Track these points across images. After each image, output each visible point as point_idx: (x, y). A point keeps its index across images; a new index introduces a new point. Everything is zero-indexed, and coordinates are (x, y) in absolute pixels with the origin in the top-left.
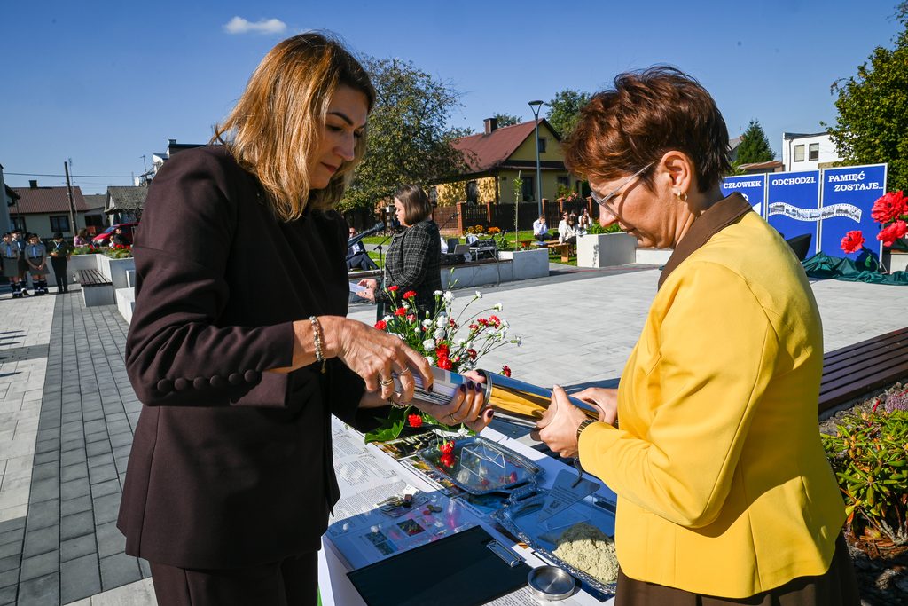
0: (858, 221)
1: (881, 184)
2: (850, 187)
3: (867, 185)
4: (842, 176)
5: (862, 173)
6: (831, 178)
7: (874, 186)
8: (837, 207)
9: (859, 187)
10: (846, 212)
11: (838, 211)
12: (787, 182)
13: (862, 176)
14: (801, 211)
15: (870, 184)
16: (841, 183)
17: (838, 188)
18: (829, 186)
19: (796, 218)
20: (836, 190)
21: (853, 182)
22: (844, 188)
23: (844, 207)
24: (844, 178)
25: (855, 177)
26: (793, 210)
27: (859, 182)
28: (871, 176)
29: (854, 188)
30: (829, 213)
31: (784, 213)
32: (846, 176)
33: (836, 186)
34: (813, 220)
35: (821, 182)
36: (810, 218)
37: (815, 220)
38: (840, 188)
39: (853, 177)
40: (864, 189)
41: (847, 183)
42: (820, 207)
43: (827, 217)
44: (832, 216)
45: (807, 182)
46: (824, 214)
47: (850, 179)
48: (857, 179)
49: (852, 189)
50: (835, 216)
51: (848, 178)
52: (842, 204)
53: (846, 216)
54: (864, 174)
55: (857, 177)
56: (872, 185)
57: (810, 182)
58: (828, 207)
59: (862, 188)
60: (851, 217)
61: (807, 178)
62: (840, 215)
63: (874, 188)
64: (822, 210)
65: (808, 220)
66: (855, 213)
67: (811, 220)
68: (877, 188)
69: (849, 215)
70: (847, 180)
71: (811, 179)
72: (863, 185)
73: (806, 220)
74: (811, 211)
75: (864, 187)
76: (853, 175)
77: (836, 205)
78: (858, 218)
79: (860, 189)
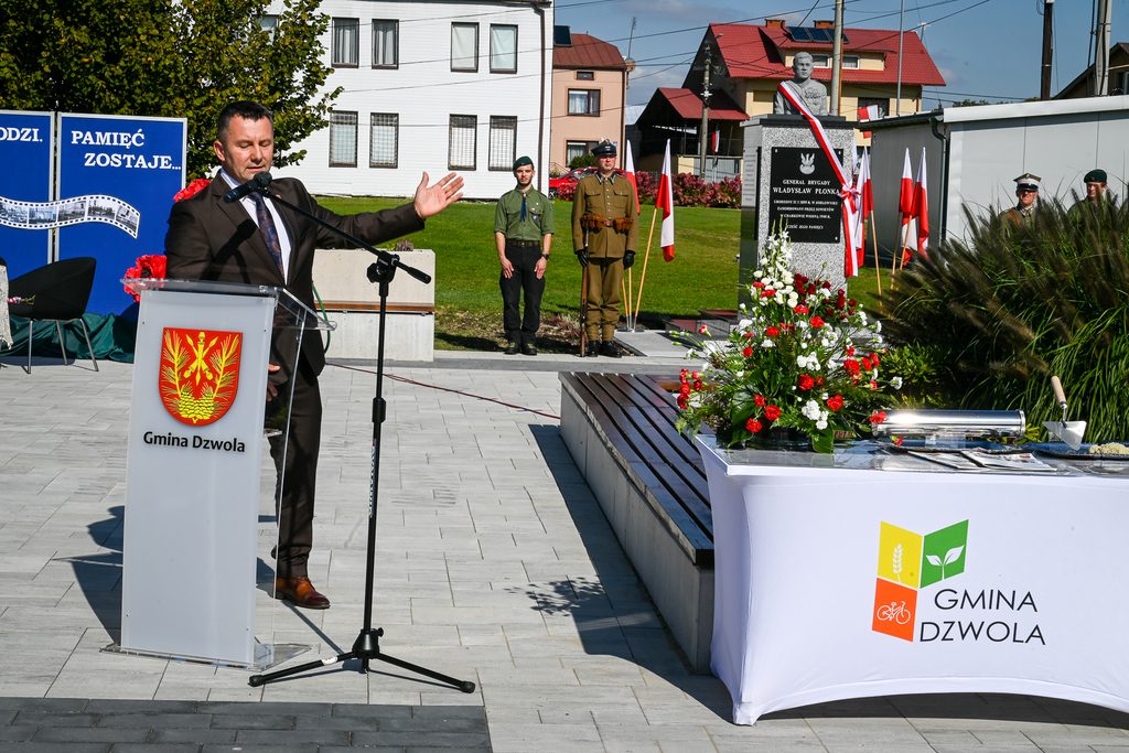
0: (134, 234)
1: (176, 161)
2: (114, 160)
3: (149, 159)
4: (99, 134)
5: (139, 134)
6: (76, 135)
7: (163, 162)
8: (90, 200)
9: (133, 162)
10: (109, 213)
11: (93, 211)
13: (138, 139)
14: (10, 205)
15: (156, 158)
16: (97, 149)
17: (91, 160)
18: (73, 154)
20: (87, 164)
21: (122, 150)
22: (103, 160)
23: (105, 202)
24: (104, 139)
25: (124, 139)
27: (134, 150)
28: (159, 140)
29: (125, 162)
30: (75, 214)
32: (108, 135)
33: (87, 155)
34: (39, 228)
35: (55, 142)
36: (31, 222)
37: (44, 227)
38: (95, 159)
39: (122, 139)
40: (144, 166)
41: (110, 150)
42: (54, 199)
43: (69, 223)
44: (80, 221)
45: (23, 139)
46: (63, 216)
47: (115, 143)
48: (129, 144)
49: (120, 164)
50: (86, 220)
51: (112, 141)
52: (100, 196)
53: (108, 222)
54: (142, 136)
55: (130, 139)
56: (159, 160)
57: (29, 140)
58: (71, 200)
59: (141, 165)
60: (118, 225)
61: (23, 130)
62: (97, 220)
63: (162, 167)
64: (59, 206)
65: (28, 227)
66: (127, 218)
67: (33, 228)
68: (169, 167)
69: (115, 221)
70: (108, 143)
71: (31, 134)
72: (141, 157)
73: (22, 227)
74: (34, 207)
75: (143, 162)
76: (122, 135)
77: (88, 197)
78: (133, 228)
79: (137, 166)
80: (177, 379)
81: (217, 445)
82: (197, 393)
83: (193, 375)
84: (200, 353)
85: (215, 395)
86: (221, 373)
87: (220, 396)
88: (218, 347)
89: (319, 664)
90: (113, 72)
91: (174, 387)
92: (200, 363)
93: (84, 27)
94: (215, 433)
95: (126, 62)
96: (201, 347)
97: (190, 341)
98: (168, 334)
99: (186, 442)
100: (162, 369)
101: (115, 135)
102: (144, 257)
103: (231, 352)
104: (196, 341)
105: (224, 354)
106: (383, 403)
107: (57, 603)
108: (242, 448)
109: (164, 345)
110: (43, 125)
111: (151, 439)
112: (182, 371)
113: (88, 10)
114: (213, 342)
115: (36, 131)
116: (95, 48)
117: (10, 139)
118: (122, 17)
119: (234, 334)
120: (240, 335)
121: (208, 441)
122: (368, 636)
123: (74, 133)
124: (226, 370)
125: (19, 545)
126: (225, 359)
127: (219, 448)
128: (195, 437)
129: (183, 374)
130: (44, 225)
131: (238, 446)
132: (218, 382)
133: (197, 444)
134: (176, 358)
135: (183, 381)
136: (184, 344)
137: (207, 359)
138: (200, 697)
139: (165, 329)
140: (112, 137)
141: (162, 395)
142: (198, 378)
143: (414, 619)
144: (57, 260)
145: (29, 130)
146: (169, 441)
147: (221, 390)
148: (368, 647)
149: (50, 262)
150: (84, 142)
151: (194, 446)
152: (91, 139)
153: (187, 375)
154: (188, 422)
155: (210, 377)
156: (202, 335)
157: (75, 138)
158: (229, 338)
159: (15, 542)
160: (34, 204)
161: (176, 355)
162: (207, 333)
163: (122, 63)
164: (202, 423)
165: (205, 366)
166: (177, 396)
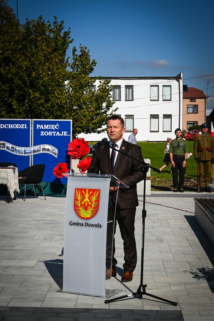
0: (56, 156)
1: (69, 133)
2: (50, 133)
3: (60, 133)
4: (45, 125)
5: (57, 125)
6: (38, 126)
7: (65, 133)
8: (42, 146)
9: (56, 134)
10: (48, 150)
11: (43, 149)
12: (7, 126)
13: (57, 127)
14: (18, 148)
15: (62, 132)
16: (44, 130)
17: (42, 133)
18: (37, 132)
19: (14, 153)
20: (41, 135)
21: (52, 130)
22: (46, 133)
23: (47, 147)
24: (46, 127)
25: (53, 127)
26: (12, 148)
27: (56, 130)
28: (64, 127)
29: (53, 134)
30: (38, 151)
31: (5, 149)
32: (48, 125)
33: (41, 132)
34: (27, 155)
35: (32, 128)
36: (24, 153)
37: (28, 155)
38: (44, 133)
39: (52, 127)
40: (59, 135)
41: (48, 130)
42: (31, 146)
43: (36, 154)
44: (39, 153)
45: (22, 128)
46: (34, 151)
47: (50, 128)
48: (54, 128)
49: (51, 134)
50: (41, 152)
51: (49, 127)
52: (46, 145)
53: (48, 153)
54: (58, 126)
55: (54, 127)
56: (64, 133)
57: (24, 128)
58: (37, 146)
59: (58, 135)
60: (51, 154)
61: (22, 125)
62: (45, 152)
63: (65, 135)
64: (33, 148)
65: (23, 155)
66: (54, 151)
67: (25, 155)
68: (67, 135)
69: (50, 152)
70: (48, 128)
71: (24, 126)
72: (58, 132)
73: (22, 155)
74: (25, 149)
75: (59, 134)
76: (52, 125)
77: (42, 145)
78: (56, 154)
79: (57, 135)
80: (80, 205)
81: (92, 225)
82: (86, 209)
83: (85, 203)
84: (87, 196)
85: (92, 209)
86: (94, 202)
87: (93, 210)
88: (92, 194)
89: (127, 296)
90: (47, 106)
91: (79, 207)
92: (87, 199)
93: (38, 92)
94: (92, 221)
95: (51, 102)
96: (87, 194)
97: (84, 192)
98: (77, 190)
99: (83, 225)
100: (75, 201)
101: (50, 125)
102: (59, 163)
103: (96, 196)
104: (85, 192)
105: (94, 196)
106: (146, 211)
107: (41, 276)
108: (101, 226)
109: (75, 194)
110: (28, 123)
111: (72, 224)
112: (81, 202)
113: (39, 86)
114: (91, 193)
115: (26, 125)
116: (42, 98)
117: (18, 128)
118: (50, 89)
119: (97, 190)
120: (99, 190)
121: (90, 224)
122: (142, 287)
123: (37, 125)
124: (95, 201)
125: (28, 257)
126: (95, 198)
127: (93, 226)
128: (86, 223)
129: (81, 203)
130: (28, 154)
131: (99, 226)
132: (93, 205)
133: (86, 225)
134: (79, 198)
135: (81, 205)
136: (82, 193)
137: (89, 198)
138: (89, 307)
139: (76, 189)
140: (49, 126)
141: (75, 210)
142: (86, 204)
143: (155, 281)
144: (32, 165)
145: (23, 125)
146: (77, 224)
147: (94, 208)
148: (142, 291)
149: (30, 166)
150: (40, 128)
151: (85, 226)
152: (42, 127)
153: (83, 203)
154: (83, 218)
155: (90, 204)
156: (87, 190)
157: (38, 127)
158: (96, 191)
159: (26, 256)
160: (25, 148)
161: (79, 197)
162: (89, 189)
163: (50, 103)
164: (88, 218)
165: (88, 200)
166: (80, 210)
